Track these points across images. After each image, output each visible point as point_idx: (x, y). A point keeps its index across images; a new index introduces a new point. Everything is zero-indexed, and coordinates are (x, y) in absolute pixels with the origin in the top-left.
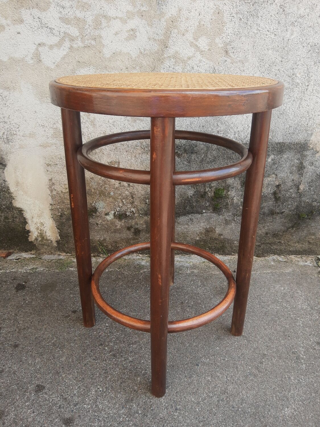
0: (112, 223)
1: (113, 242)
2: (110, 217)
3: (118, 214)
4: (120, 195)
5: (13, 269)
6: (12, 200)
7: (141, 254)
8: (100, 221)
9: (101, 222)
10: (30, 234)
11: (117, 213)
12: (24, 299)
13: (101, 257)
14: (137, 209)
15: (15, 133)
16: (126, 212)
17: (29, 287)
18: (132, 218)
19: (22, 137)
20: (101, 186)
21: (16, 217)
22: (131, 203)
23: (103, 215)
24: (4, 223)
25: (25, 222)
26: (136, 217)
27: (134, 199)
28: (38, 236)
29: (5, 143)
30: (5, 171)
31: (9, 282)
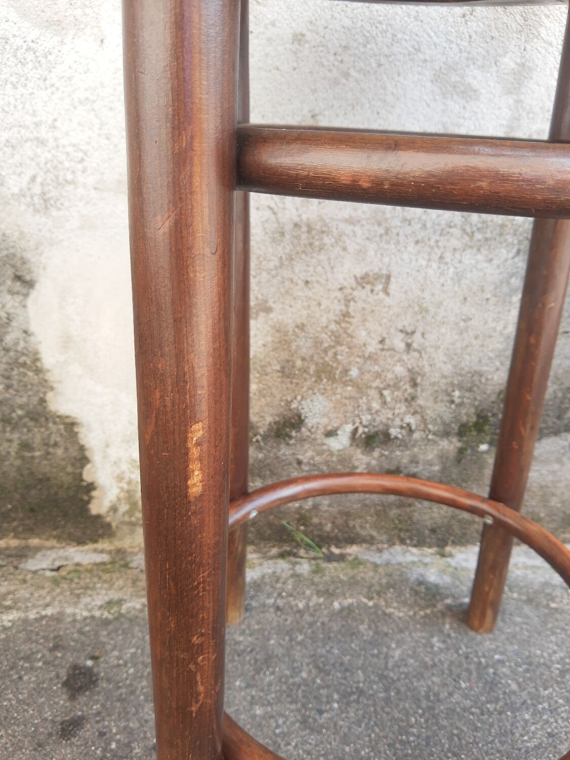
0: (344, 459)
1: (340, 513)
2: (340, 443)
3: (364, 433)
4: (378, 375)
5: (47, 605)
6: (45, 393)
7: (415, 546)
8: (310, 453)
9: (312, 458)
10: (94, 493)
11: (361, 430)
12: (102, 734)
13: (302, 558)
14: (422, 417)
15: (69, 177)
16: (388, 427)
17: (109, 680)
18: (404, 445)
19: (93, 191)
20: (325, 351)
21: (56, 444)
22: (406, 400)
23: (319, 436)
24: (18, 463)
25: (82, 459)
26: (416, 441)
27: (419, 389)
28: (119, 499)
29: (36, 211)
30: (30, 302)
31: (39, 660)
